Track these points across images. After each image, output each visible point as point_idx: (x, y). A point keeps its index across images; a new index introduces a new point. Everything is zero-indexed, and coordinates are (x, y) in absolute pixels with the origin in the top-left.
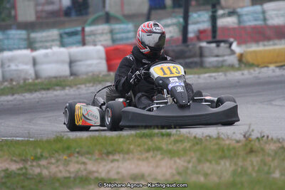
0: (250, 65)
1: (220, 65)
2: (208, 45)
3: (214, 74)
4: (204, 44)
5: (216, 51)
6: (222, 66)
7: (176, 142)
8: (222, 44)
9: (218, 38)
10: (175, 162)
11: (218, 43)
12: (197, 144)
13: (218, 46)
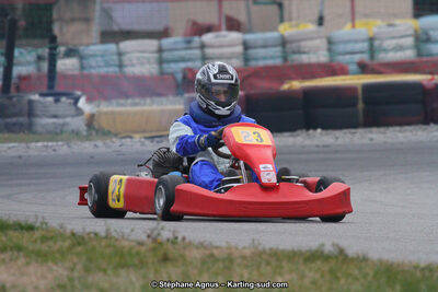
0: (105, 134)
1: (58, 131)
2: (41, 99)
3: (50, 144)
4: (36, 97)
5: (54, 109)
6: (62, 132)
7: (44, 239)
8: (63, 99)
9: (57, 89)
10: (50, 270)
11: (57, 96)
12: (79, 244)
13: (57, 101)
